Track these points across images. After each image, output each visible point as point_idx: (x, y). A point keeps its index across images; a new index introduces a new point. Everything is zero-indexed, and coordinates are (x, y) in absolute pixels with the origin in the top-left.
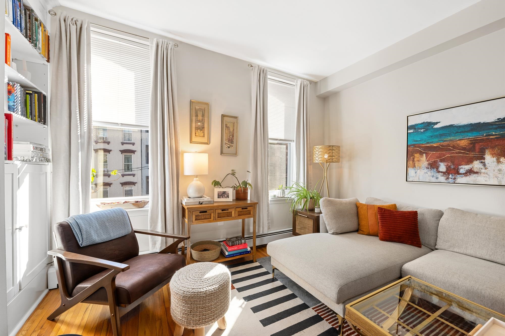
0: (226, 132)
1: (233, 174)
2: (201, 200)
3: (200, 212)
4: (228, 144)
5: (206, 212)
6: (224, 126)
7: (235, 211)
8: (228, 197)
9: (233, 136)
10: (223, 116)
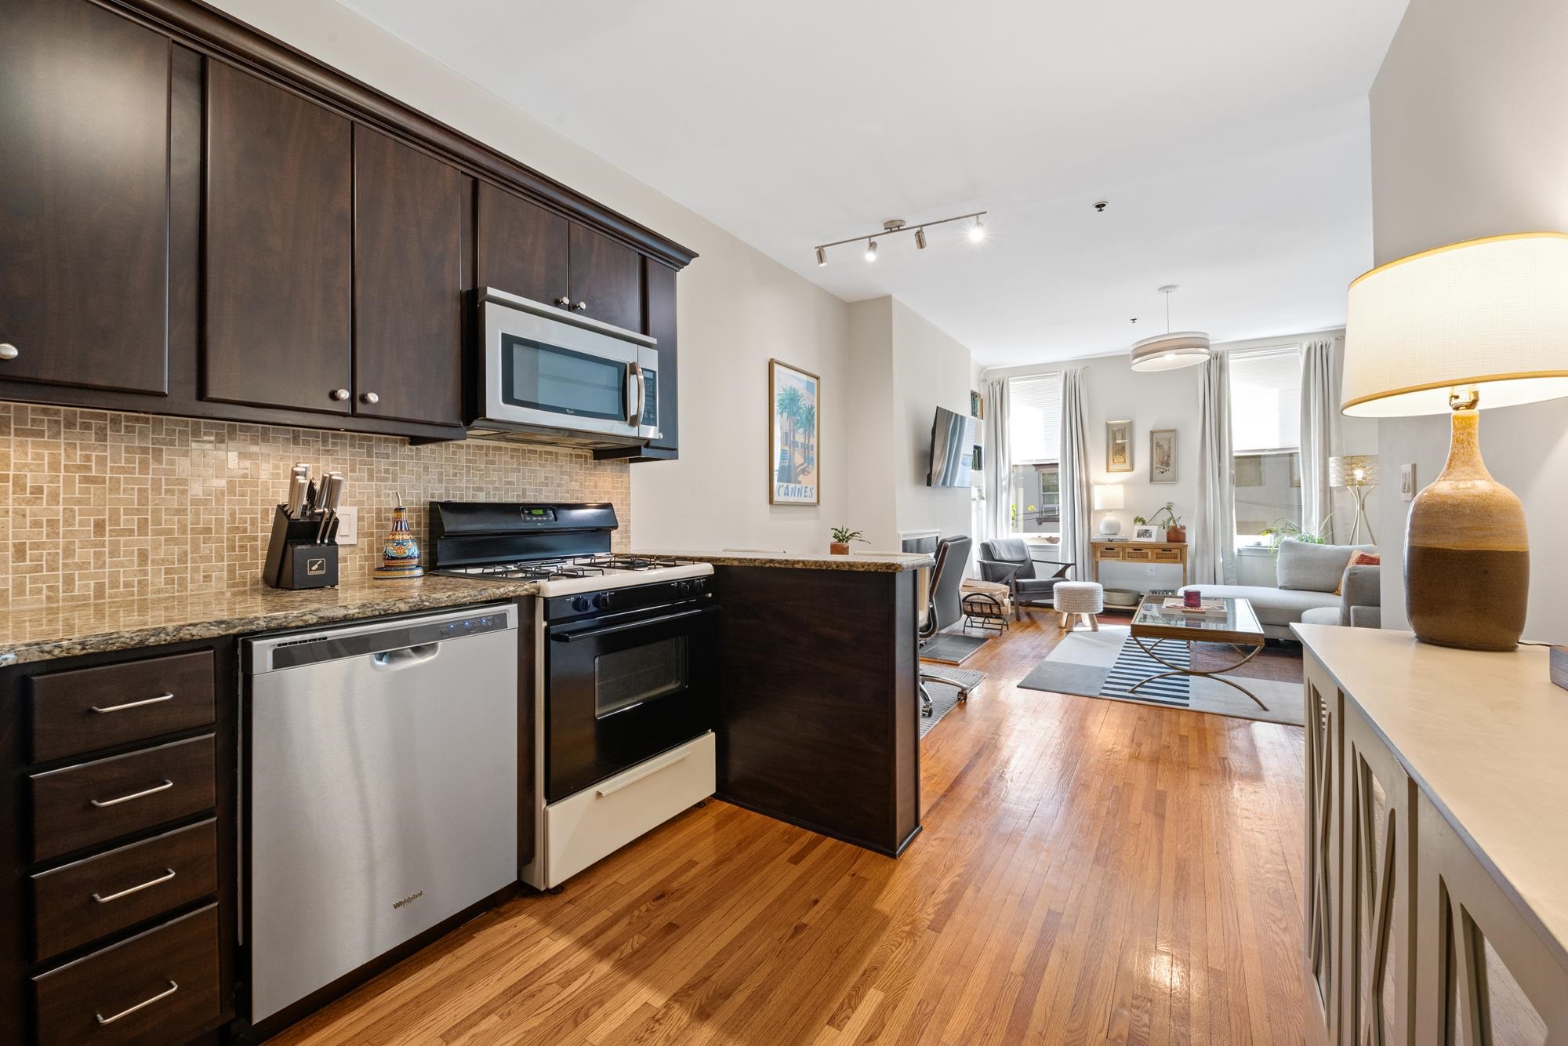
0: (1157, 452)
1: (1169, 508)
2: (1112, 537)
3: (1107, 549)
4: (1162, 468)
5: (1113, 549)
6: (1156, 446)
7: (1152, 552)
8: (1150, 536)
9: (1169, 456)
10: (1152, 433)
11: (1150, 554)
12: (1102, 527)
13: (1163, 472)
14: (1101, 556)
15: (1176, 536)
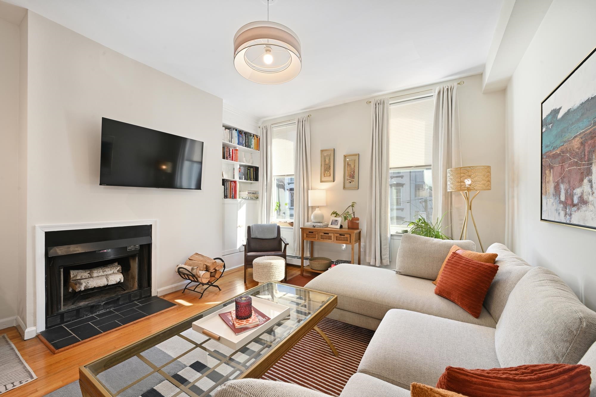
0: (347, 169)
2: (316, 225)
3: (309, 232)
4: (350, 180)
5: (313, 233)
6: (347, 165)
7: (334, 235)
8: (337, 224)
9: (354, 172)
10: (345, 157)
11: (333, 237)
12: (312, 218)
13: (350, 182)
14: (306, 237)
15: (354, 225)
